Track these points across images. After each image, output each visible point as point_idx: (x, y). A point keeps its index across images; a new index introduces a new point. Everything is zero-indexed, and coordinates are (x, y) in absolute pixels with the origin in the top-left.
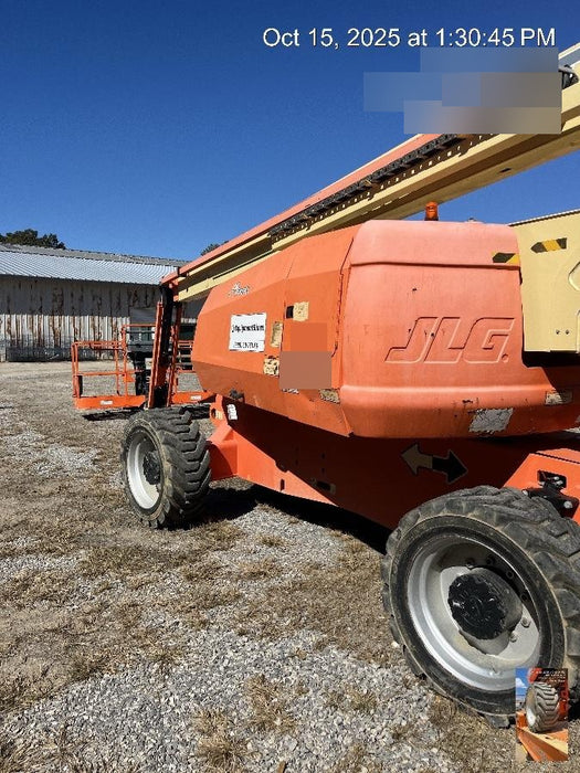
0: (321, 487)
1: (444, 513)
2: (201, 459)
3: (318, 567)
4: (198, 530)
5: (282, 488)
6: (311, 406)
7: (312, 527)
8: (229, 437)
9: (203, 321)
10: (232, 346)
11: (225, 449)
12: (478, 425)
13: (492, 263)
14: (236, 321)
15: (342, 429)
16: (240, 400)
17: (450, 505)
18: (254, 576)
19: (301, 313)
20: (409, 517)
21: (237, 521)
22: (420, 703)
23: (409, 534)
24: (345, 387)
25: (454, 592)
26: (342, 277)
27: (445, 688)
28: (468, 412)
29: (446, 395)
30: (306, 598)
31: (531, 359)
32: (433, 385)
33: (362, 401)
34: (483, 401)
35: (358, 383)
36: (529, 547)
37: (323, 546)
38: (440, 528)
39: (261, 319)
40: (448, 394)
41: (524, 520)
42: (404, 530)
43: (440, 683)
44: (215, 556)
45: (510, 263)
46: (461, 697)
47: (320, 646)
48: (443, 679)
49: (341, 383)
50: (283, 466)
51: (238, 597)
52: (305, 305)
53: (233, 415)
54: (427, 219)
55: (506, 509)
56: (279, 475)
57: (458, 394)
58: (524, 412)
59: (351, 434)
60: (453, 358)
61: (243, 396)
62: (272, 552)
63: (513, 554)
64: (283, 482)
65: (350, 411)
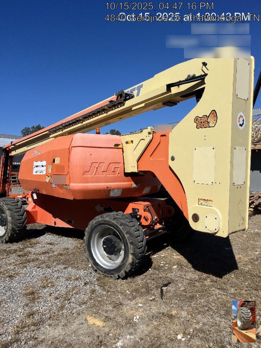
0: (69, 222)
1: (100, 219)
2: (23, 215)
3: (67, 249)
4: (22, 243)
5: (55, 224)
6: (61, 191)
7: (66, 238)
8: (34, 207)
9: (23, 164)
10: (34, 173)
11: (33, 212)
12: (112, 194)
13: (113, 147)
14: (35, 164)
15: (70, 197)
16: (38, 192)
17: (101, 217)
18: (43, 253)
19: (57, 161)
20: (91, 222)
21: (38, 238)
22: (94, 276)
23: (91, 227)
24: (71, 184)
25: (104, 243)
26: (69, 150)
27: (102, 271)
28: (108, 190)
29: (101, 185)
30: (62, 258)
31: (127, 175)
32: (98, 182)
33: (76, 188)
34: (112, 187)
35: (75, 183)
36: (120, 225)
37: (70, 243)
38: (100, 224)
39: (44, 163)
40: (102, 185)
41: (120, 219)
42: (89, 227)
43: (100, 270)
44: (30, 249)
45: (119, 147)
46: (105, 273)
47: (65, 268)
48: (101, 269)
49: (70, 183)
50: (55, 217)
51: (37, 259)
52: (59, 159)
53: (35, 197)
54: (97, 133)
55: (116, 216)
56: (54, 220)
57: (105, 185)
58: (125, 190)
59: (74, 199)
60: (103, 175)
61: (38, 190)
62: (51, 246)
63: (116, 228)
64: (55, 222)
65: (73, 192)
